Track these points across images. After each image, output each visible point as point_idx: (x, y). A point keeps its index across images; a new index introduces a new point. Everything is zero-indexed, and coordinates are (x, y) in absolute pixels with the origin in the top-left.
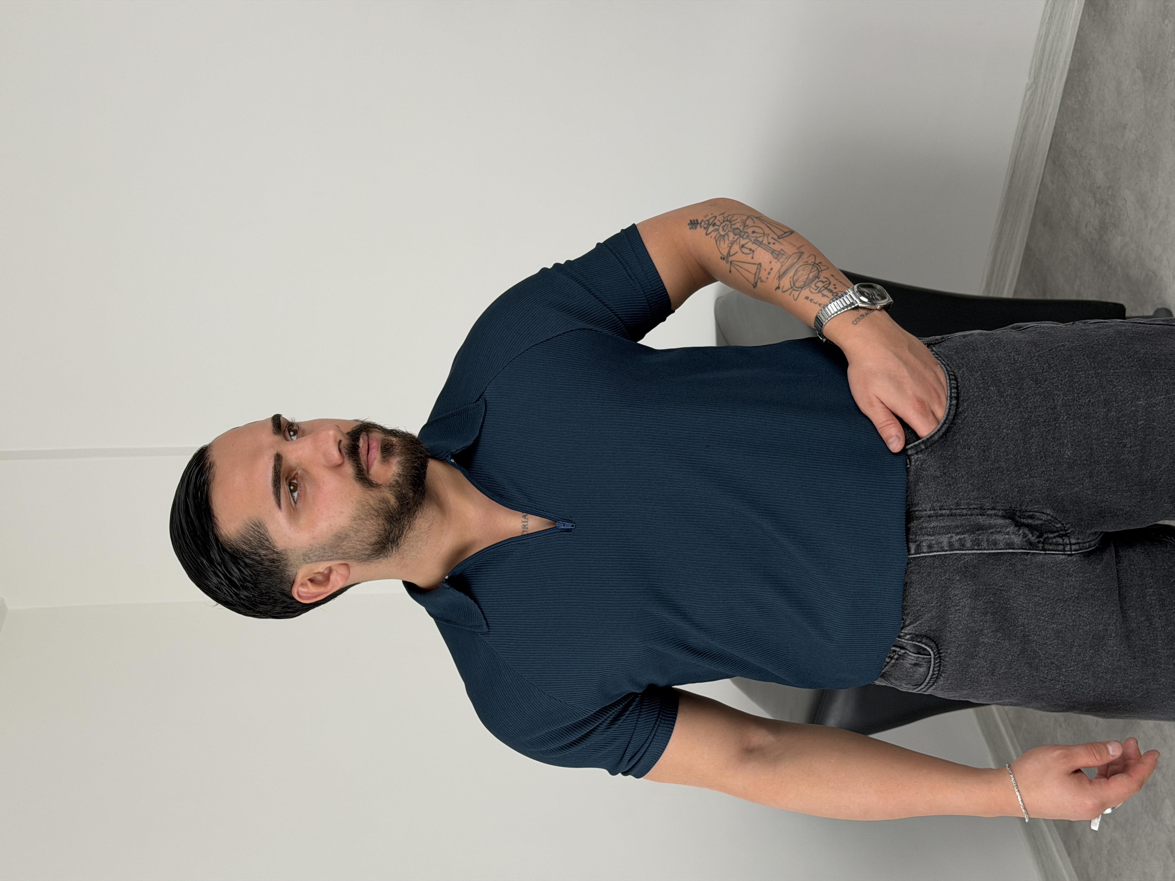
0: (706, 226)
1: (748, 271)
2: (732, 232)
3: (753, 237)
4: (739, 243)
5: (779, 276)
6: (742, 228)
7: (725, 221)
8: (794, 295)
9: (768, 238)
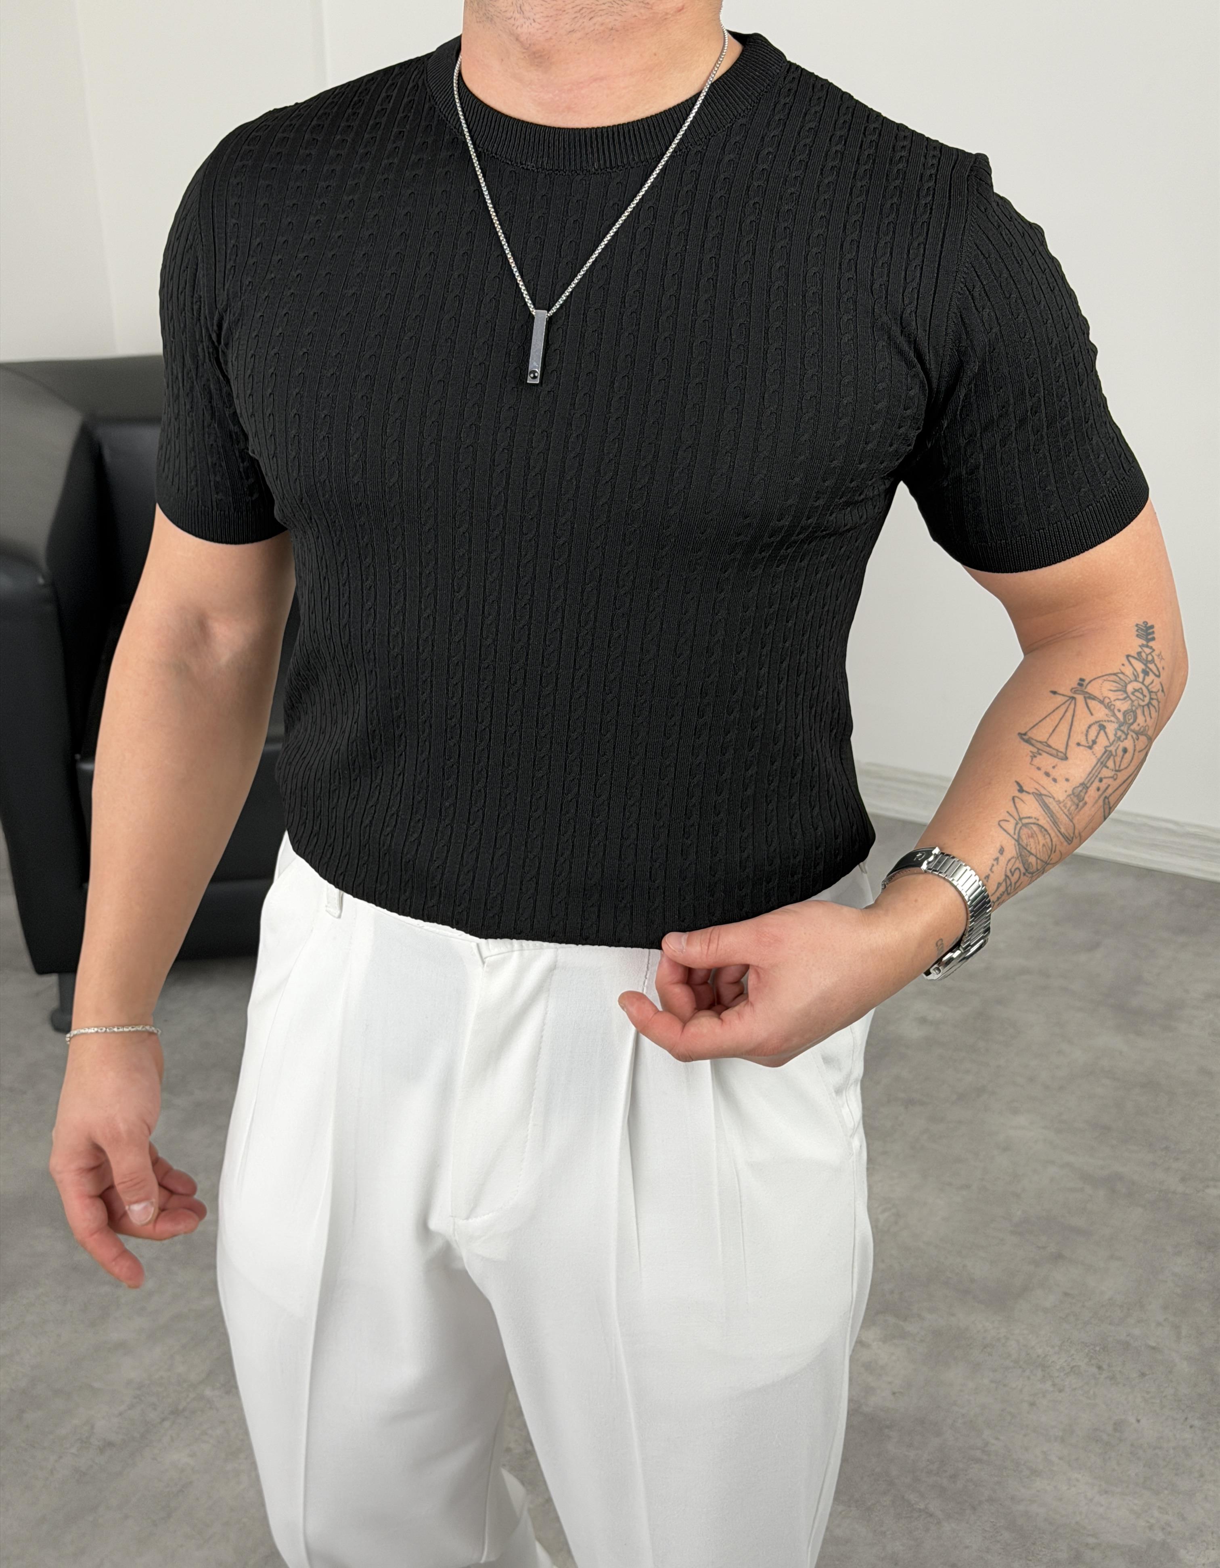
0: (1144, 655)
2: (1130, 708)
3: (1117, 748)
4: (1108, 721)
5: (1041, 795)
6: (1135, 727)
7: (1150, 695)
8: (1008, 821)
9: (1110, 778)
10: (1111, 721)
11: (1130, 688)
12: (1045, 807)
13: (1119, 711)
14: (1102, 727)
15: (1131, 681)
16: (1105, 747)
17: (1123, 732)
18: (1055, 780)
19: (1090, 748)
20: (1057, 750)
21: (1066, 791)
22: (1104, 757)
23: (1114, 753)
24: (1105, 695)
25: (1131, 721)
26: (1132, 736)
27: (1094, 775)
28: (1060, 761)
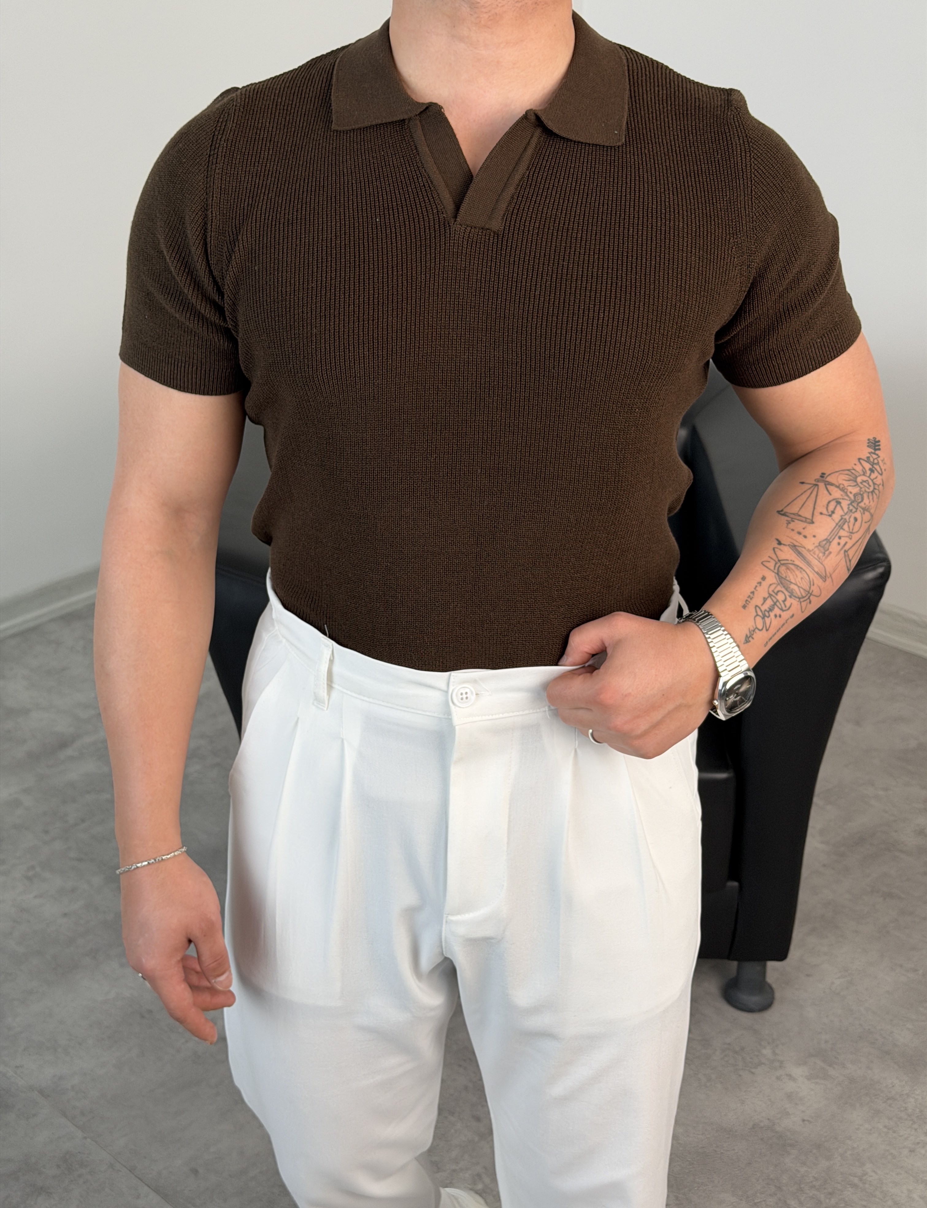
0: (871, 459)
1: (803, 505)
2: (859, 492)
3: (850, 517)
4: (842, 499)
6: (862, 505)
7: (874, 486)
9: (847, 537)
10: (845, 499)
16: (842, 516)
17: (854, 507)
21: (814, 544)
22: (841, 522)
23: (847, 521)
24: (840, 482)
28: (808, 525)
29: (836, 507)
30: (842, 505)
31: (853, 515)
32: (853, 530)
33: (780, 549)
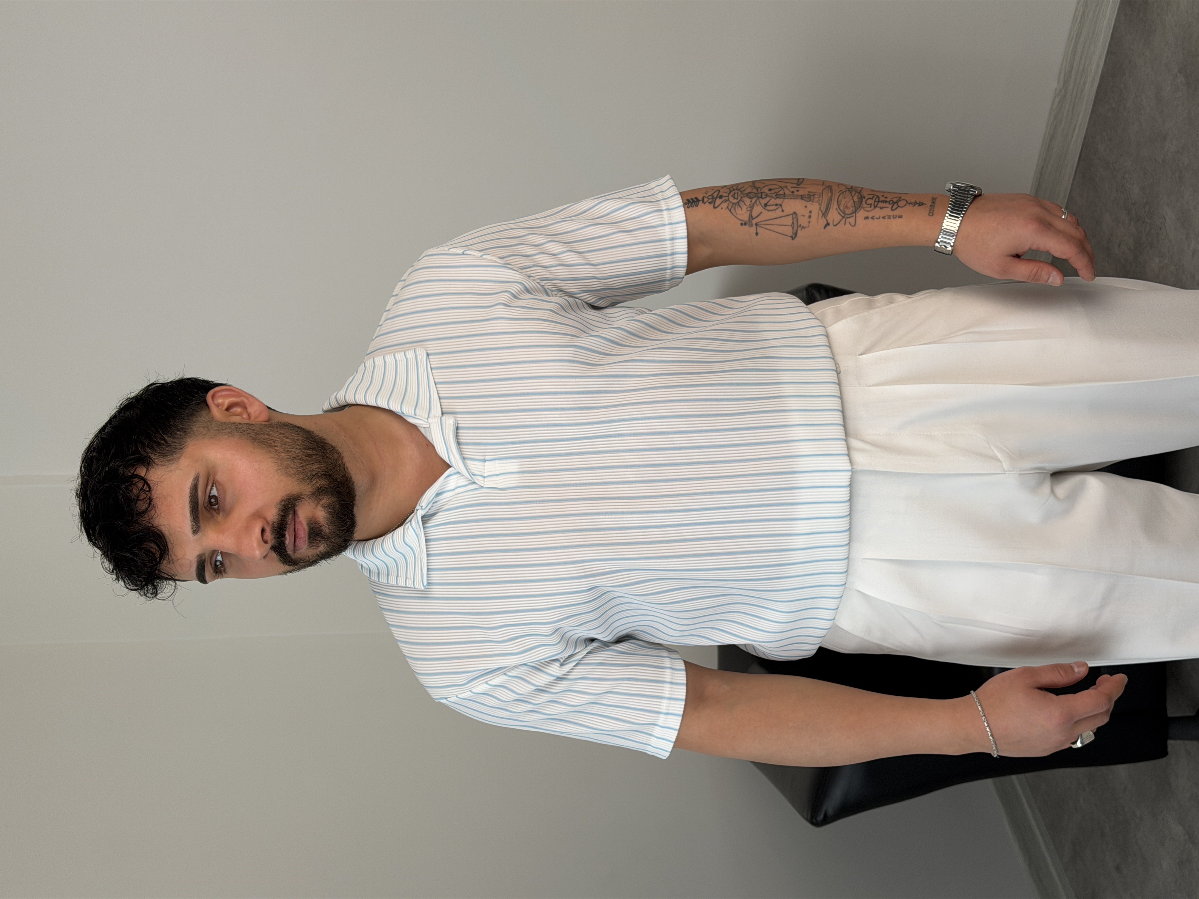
0: (710, 201)
2: (746, 197)
3: (772, 194)
4: (760, 204)
5: (823, 214)
6: (755, 191)
7: (732, 191)
8: (849, 222)
9: (788, 189)
10: (760, 202)
11: (735, 201)
12: (828, 209)
13: (751, 201)
14: (766, 205)
15: (731, 202)
16: (775, 199)
17: (761, 195)
18: (810, 212)
19: (781, 205)
20: (793, 218)
21: (812, 204)
22: (781, 197)
23: (775, 194)
24: (747, 211)
25: (753, 194)
26: (761, 190)
27: (793, 196)
28: (798, 215)
29: (770, 205)
30: (766, 202)
31: (768, 192)
32: (779, 188)
33: (833, 221)
